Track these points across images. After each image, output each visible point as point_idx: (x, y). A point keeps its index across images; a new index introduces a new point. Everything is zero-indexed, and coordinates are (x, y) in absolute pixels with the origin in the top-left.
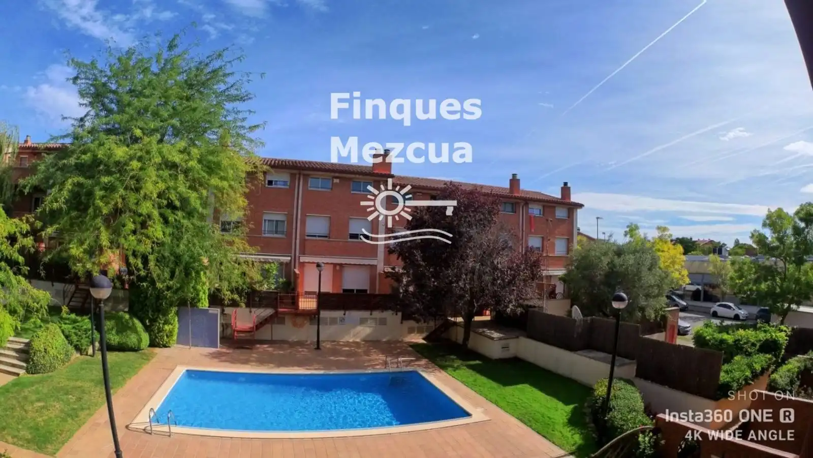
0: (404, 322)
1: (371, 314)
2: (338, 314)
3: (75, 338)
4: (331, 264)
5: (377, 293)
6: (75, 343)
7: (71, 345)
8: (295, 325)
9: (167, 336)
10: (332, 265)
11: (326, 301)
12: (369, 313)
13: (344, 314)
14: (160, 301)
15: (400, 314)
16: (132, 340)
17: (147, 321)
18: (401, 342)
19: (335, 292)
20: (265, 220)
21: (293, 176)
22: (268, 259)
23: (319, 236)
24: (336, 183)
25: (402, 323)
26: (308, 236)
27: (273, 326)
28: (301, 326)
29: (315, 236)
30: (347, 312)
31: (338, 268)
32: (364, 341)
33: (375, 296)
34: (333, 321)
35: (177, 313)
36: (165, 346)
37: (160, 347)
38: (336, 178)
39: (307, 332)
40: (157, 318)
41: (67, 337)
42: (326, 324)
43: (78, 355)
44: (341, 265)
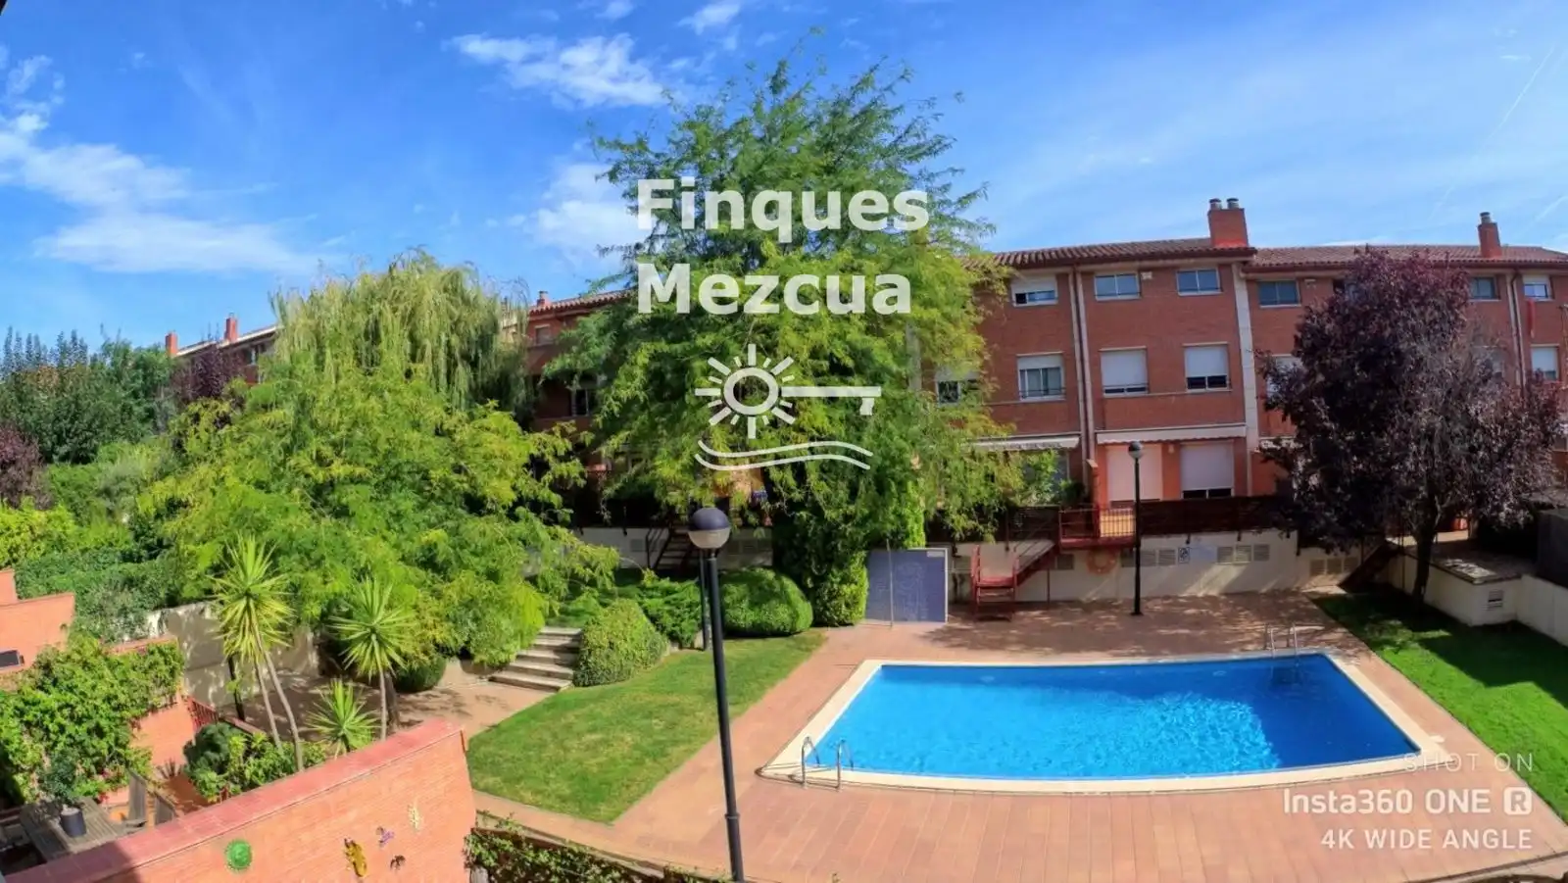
0: (1305, 552)
1: (1239, 539)
2: (1175, 542)
3: (668, 621)
4: (1159, 442)
5: (1250, 494)
6: (669, 629)
7: (662, 632)
8: (1093, 567)
9: (847, 605)
10: (1159, 446)
11: (1152, 518)
12: (1235, 535)
13: (1188, 542)
14: (833, 543)
15: (1294, 534)
16: (780, 615)
17: (809, 580)
18: (1295, 594)
19: (1169, 498)
20: (1022, 371)
21: (1062, 279)
22: (1035, 445)
23: (1130, 390)
24: (1148, 281)
25: (1298, 554)
26: (1108, 391)
27: (1052, 573)
28: (1106, 570)
29: (1122, 391)
30: (1193, 538)
31: (1171, 449)
32: (1226, 594)
33: (1246, 500)
34: (1166, 558)
35: (866, 563)
36: (843, 624)
37: (833, 626)
38: (1147, 270)
39: (1116, 583)
40: (827, 573)
41: (653, 619)
42: (1152, 563)
43: (676, 649)
44: (1177, 443)
